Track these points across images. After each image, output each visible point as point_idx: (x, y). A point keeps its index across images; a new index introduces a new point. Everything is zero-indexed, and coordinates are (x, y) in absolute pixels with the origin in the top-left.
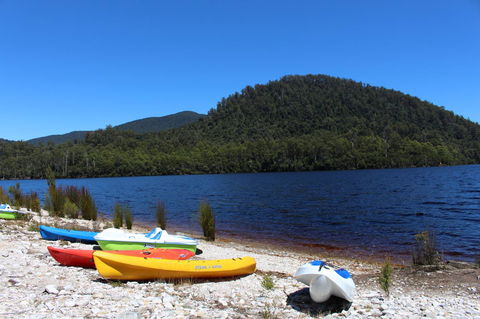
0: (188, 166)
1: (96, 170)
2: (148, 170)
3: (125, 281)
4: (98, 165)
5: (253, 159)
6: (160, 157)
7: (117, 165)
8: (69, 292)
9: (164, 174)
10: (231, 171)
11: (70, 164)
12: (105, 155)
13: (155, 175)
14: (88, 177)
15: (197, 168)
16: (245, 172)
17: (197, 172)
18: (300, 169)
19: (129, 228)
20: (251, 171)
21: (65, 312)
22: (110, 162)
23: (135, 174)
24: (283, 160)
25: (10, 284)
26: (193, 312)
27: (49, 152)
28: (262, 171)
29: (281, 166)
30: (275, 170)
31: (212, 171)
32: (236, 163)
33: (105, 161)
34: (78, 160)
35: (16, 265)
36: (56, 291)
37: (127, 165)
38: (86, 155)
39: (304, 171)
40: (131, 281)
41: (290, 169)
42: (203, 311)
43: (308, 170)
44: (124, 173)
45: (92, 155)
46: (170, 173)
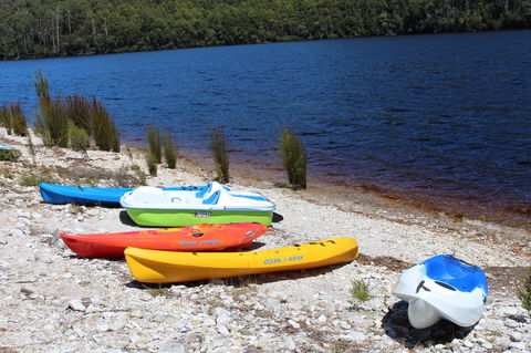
0: (270, 26)
1: (110, 39)
2: (201, 37)
3: (169, 285)
4: (112, 31)
5: (390, 11)
6: (219, 12)
7: (144, 29)
8: (98, 309)
9: (228, 44)
10: (347, 33)
11: (65, 30)
12: (123, 13)
13: (214, 45)
14: (97, 53)
15: (288, 30)
16: (373, 34)
17: (288, 38)
18: (476, 27)
19: (172, 165)
20: (384, 33)
21: (98, 340)
22: (133, 24)
23: (178, 46)
24: (445, 10)
25: (23, 296)
26: (253, 341)
27: (26, 12)
28: (406, 33)
29: (440, 22)
30: (429, 30)
31: (314, 34)
32: (357, 18)
33: (125, 24)
34: (77, 22)
35: (21, 261)
36: (82, 308)
37: (162, 28)
38: (90, 13)
39: (483, 30)
40: (177, 284)
41: (459, 29)
42: (264, 339)
43: (491, 28)
44: (159, 44)
45: (100, 12)
46: (238, 41)
